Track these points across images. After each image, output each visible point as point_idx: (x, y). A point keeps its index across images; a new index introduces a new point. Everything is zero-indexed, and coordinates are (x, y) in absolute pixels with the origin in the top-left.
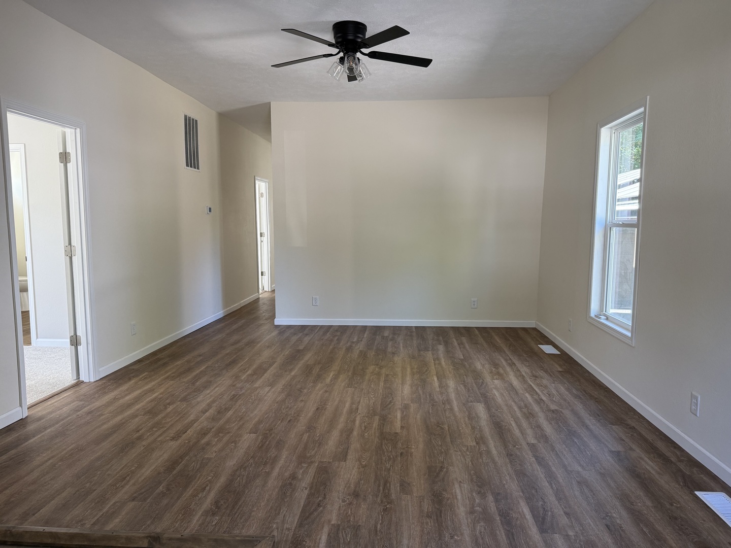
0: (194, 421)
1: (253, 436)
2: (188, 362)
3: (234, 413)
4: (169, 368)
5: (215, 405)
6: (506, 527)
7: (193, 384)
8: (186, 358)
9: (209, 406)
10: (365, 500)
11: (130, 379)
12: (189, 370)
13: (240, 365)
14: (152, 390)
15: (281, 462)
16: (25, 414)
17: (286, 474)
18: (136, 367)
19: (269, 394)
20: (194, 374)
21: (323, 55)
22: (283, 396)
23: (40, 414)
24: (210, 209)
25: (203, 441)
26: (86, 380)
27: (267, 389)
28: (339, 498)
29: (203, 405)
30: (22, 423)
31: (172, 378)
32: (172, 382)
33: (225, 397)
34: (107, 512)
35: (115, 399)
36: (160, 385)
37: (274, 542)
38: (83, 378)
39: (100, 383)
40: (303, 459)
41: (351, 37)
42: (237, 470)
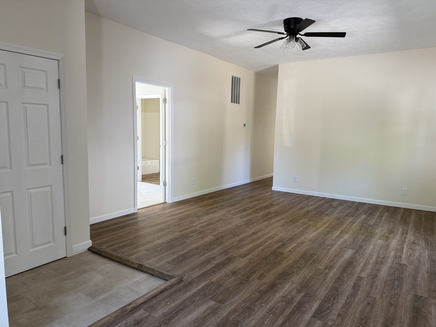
0: (194, 226)
1: (213, 237)
2: (215, 201)
3: (214, 226)
4: (204, 202)
5: (209, 221)
6: (295, 309)
7: (208, 211)
8: (215, 199)
9: (206, 221)
10: (236, 276)
11: (185, 204)
12: (212, 205)
13: (236, 206)
14: (189, 210)
15: (214, 251)
16: (136, 211)
17: (212, 256)
18: (191, 200)
19: (237, 221)
20: (213, 206)
21: (279, 39)
22: (243, 224)
23: (141, 212)
24: (245, 125)
25: (190, 235)
26: (168, 202)
27: (239, 219)
28: (225, 272)
29: (204, 220)
30: (134, 214)
31: (202, 207)
32: (200, 208)
33: (216, 219)
34: (134, 252)
35: (173, 211)
36: (194, 209)
37: (182, 280)
38: (167, 201)
39: (172, 204)
40: (225, 252)
41: (292, 27)
42: (193, 249)
